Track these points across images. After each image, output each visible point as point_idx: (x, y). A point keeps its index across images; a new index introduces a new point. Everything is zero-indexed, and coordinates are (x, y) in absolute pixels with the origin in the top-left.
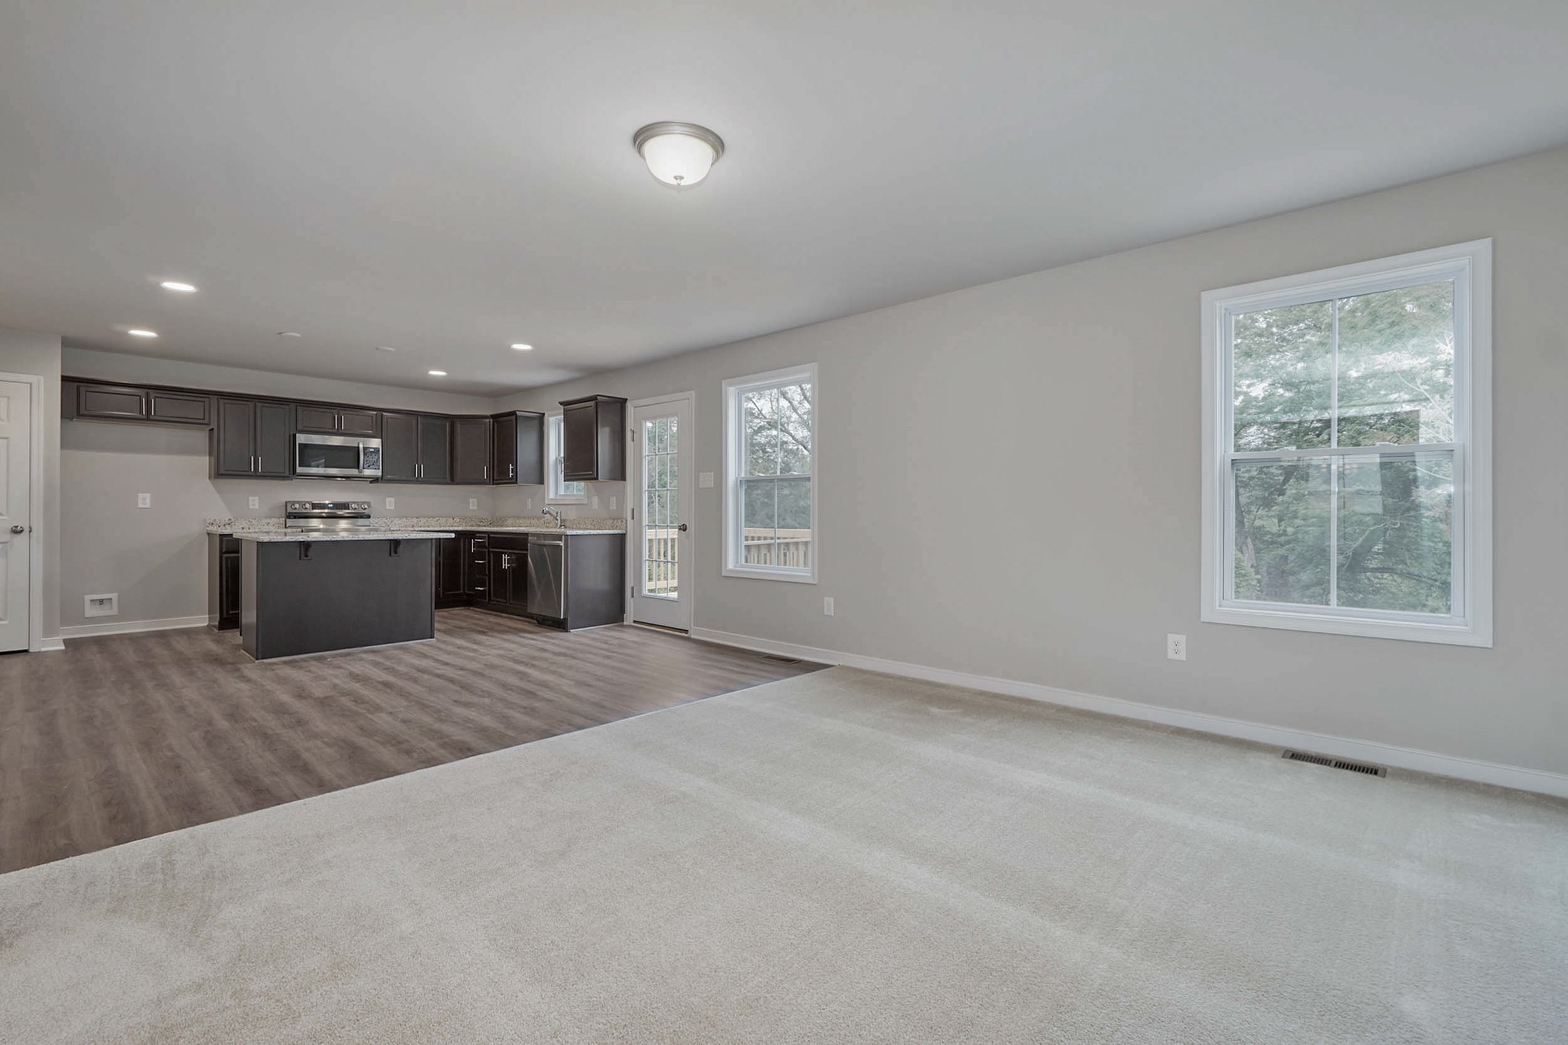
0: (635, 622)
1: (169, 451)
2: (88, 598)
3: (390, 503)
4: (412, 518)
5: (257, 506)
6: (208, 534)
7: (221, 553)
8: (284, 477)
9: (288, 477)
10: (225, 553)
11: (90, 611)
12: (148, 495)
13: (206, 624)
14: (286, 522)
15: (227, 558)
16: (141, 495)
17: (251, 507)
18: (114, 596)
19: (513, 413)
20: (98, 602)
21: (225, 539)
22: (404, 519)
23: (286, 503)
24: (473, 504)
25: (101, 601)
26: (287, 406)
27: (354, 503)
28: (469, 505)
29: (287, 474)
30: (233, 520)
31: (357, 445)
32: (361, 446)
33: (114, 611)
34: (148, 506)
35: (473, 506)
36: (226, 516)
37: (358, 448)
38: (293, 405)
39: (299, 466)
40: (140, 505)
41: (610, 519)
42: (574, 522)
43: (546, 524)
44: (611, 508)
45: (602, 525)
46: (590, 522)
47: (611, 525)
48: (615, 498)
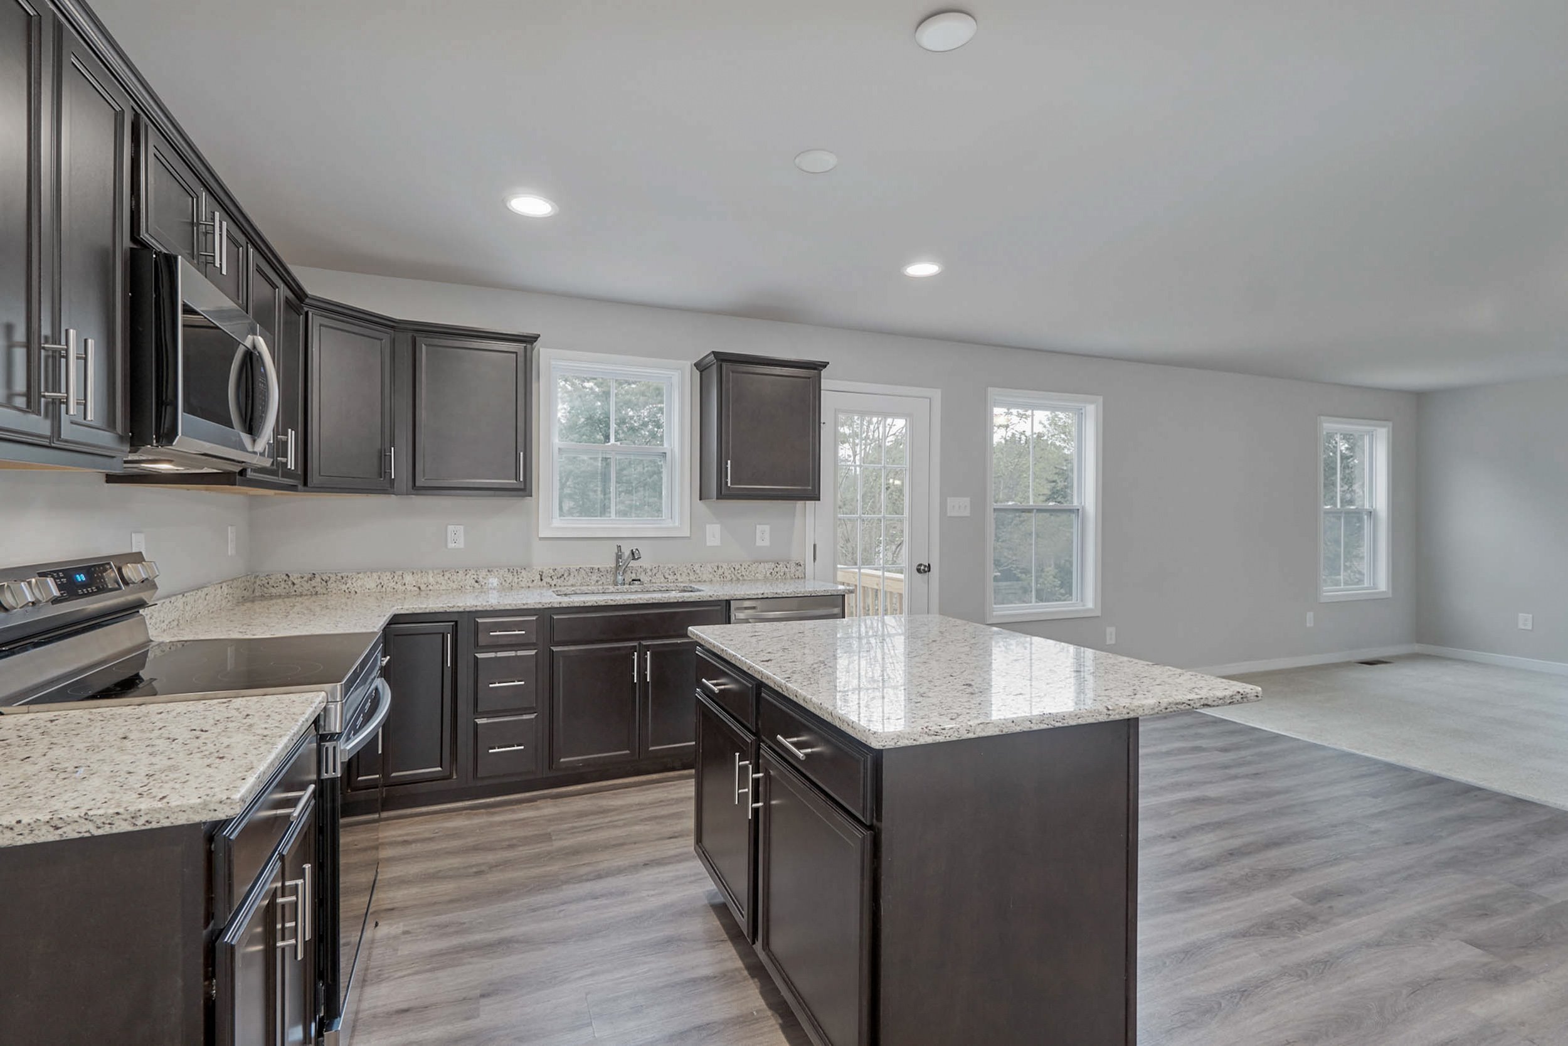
41: (764, 562)
42: (655, 571)
43: (547, 580)
44: (759, 543)
45: (743, 573)
46: (711, 570)
47: (778, 575)
48: (767, 528)
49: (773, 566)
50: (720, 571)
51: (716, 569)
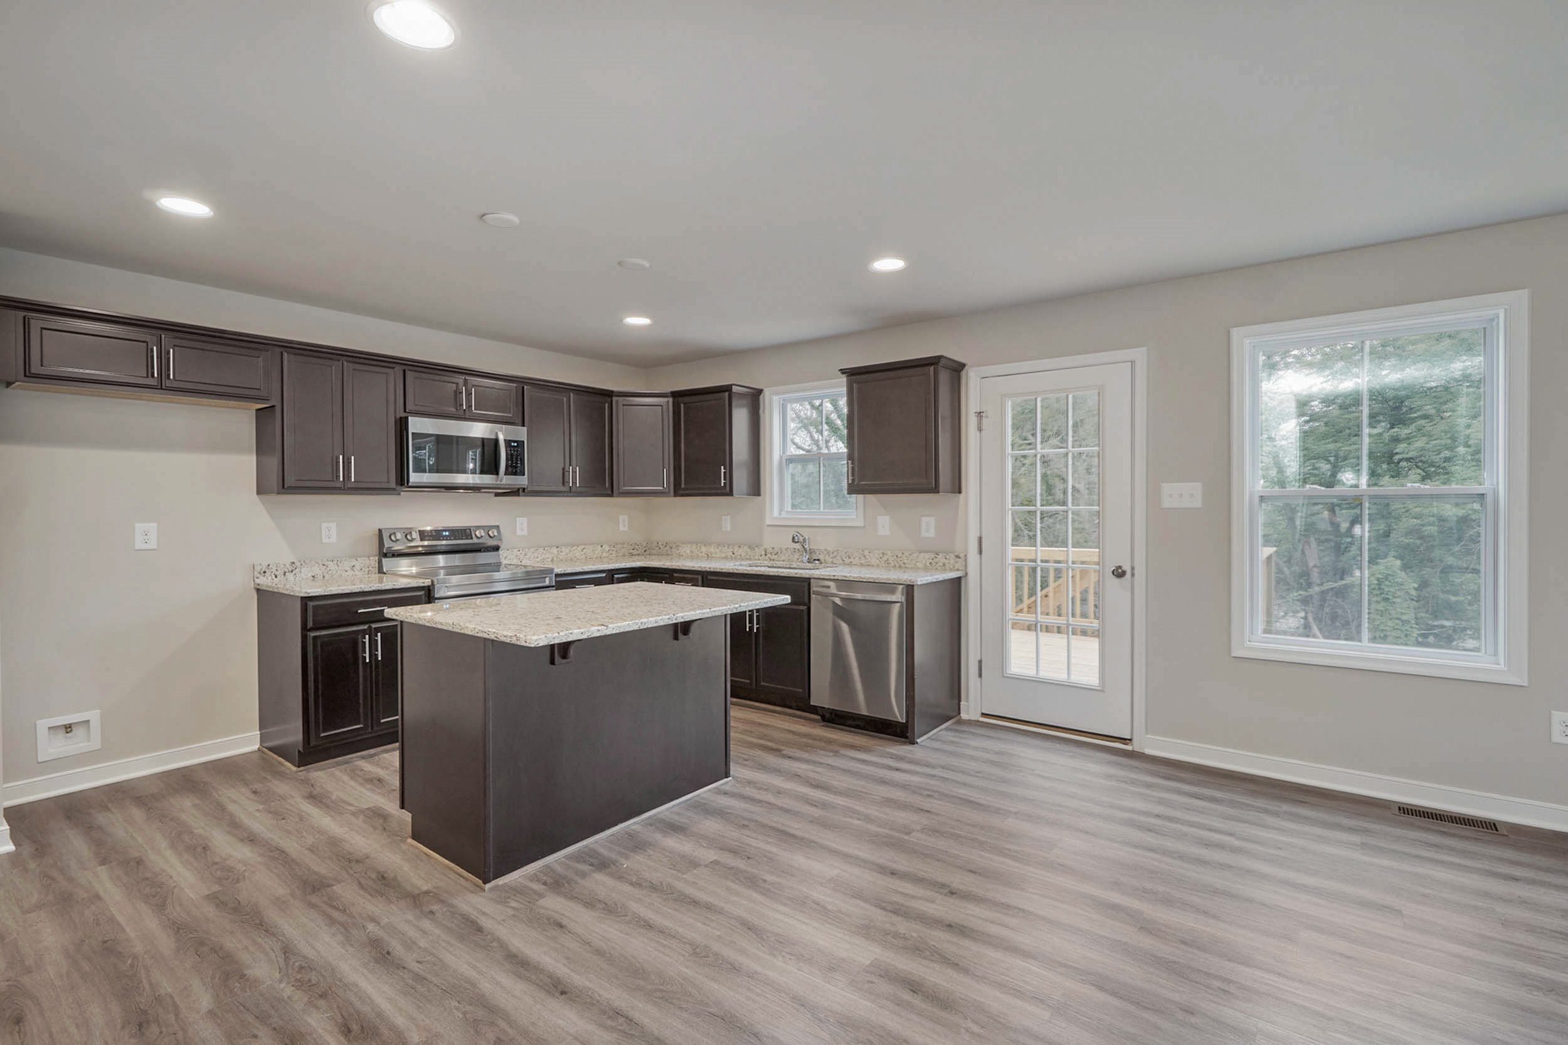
0: (984, 715)
1: (192, 446)
2: (43, 724)
3: (522, 525)
4: (551, 547)
5: (334, 539)
6: (258, 590)
7: (305, 629)
8: (388, 489)
9: (394, 489)
10: (310, 630)
11: (51, 747)
12: (153, 526)
13: (256, 747)
14: (380, 562)
15: (315, 637)
16: (140, 527)
17: (324, 541)
18: (93, 716)
19: (727, 389)
20: (64, 730)
21: (311, 604)
22: (541, 550)
23: (380, 531)
24: (623, 524)
25: (68, 728)
26: (391, 370)
27: (478, 527)
28: (619, 526)
29: (393, 484)
30: (298, 564)
31: (493, 437)
32: (501, 437)
33: (95, 743)
34: (153, 544)
35: (624, 526)
36: (286, 557)
37: (496, 441)
38: (399, 369)
39: (414, 471)
40: (139, 544)
41: (924, 552)
42: (835, 554)
43: (769, 555)
44: (924, 534)
45: (905, 561)
46: (877, 556)
47: (937, 565)
48: (932, 520)
49: (933, 556)
50: (885, 558)
51: (881, 555)
